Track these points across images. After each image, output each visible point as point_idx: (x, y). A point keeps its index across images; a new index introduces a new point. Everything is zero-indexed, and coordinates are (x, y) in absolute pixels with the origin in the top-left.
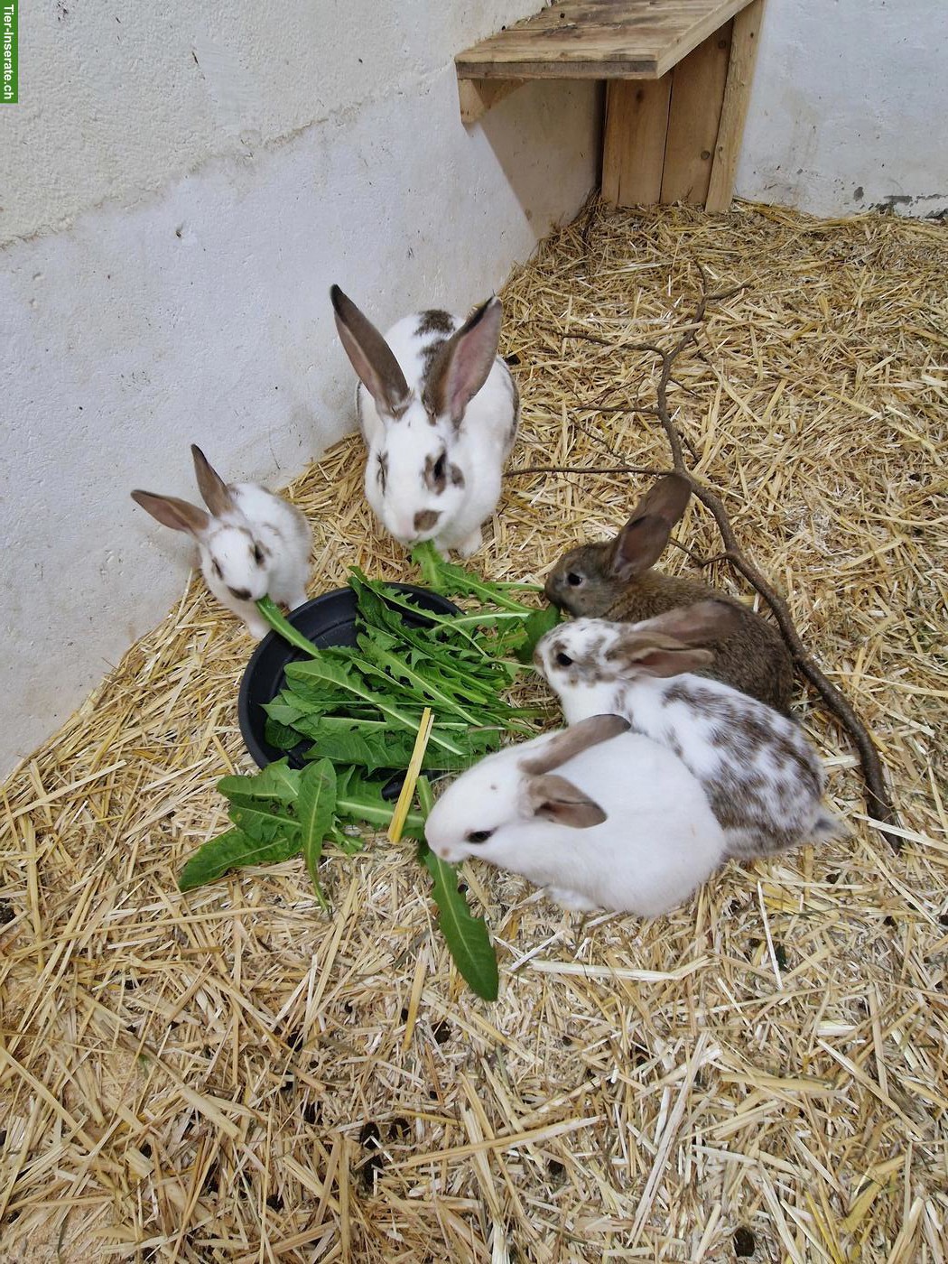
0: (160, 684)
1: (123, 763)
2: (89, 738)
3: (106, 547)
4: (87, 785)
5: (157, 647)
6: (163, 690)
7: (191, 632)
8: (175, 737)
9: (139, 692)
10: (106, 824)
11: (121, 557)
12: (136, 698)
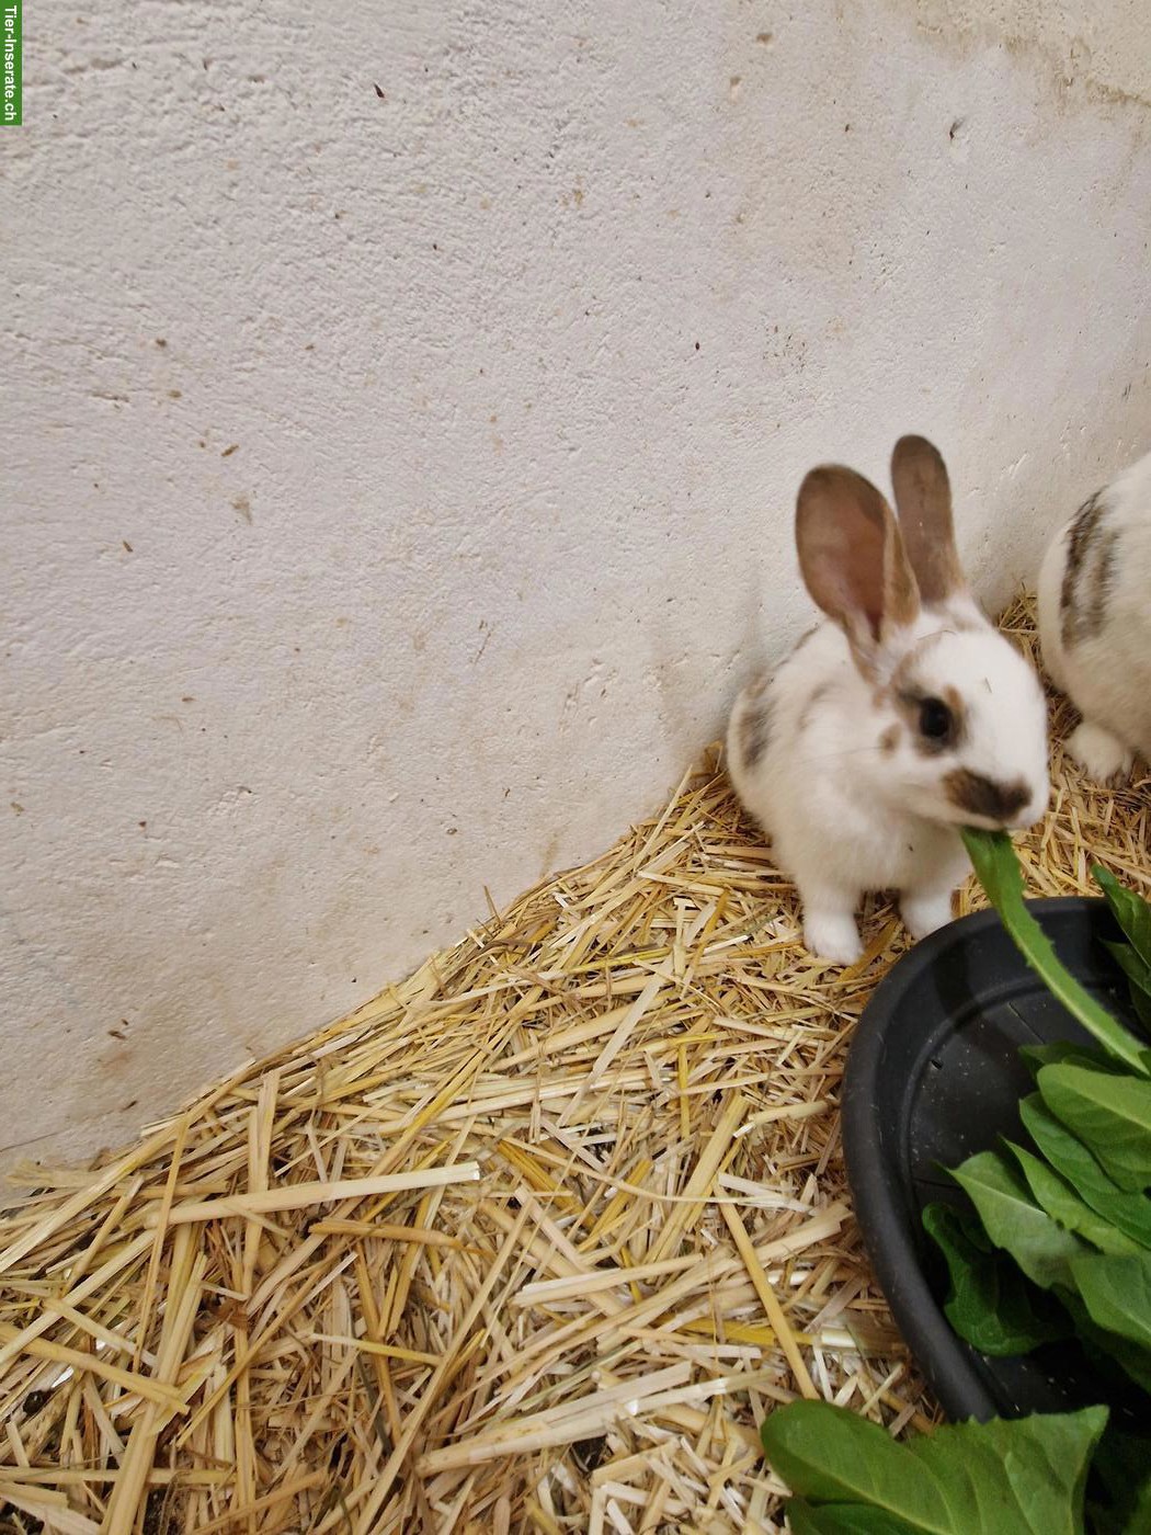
0: (584, 991)
1: (471, 1171)
2: (406, 1062)
3: (597, 653)
4: (367, 1200)
5: (589, 901)
6: (594, 1008)
7: (666, 895)
8: (609, 1147)
9: (538, 992)
10: (383, 1367)
11: (608, 685)
12: (529, 1003)
